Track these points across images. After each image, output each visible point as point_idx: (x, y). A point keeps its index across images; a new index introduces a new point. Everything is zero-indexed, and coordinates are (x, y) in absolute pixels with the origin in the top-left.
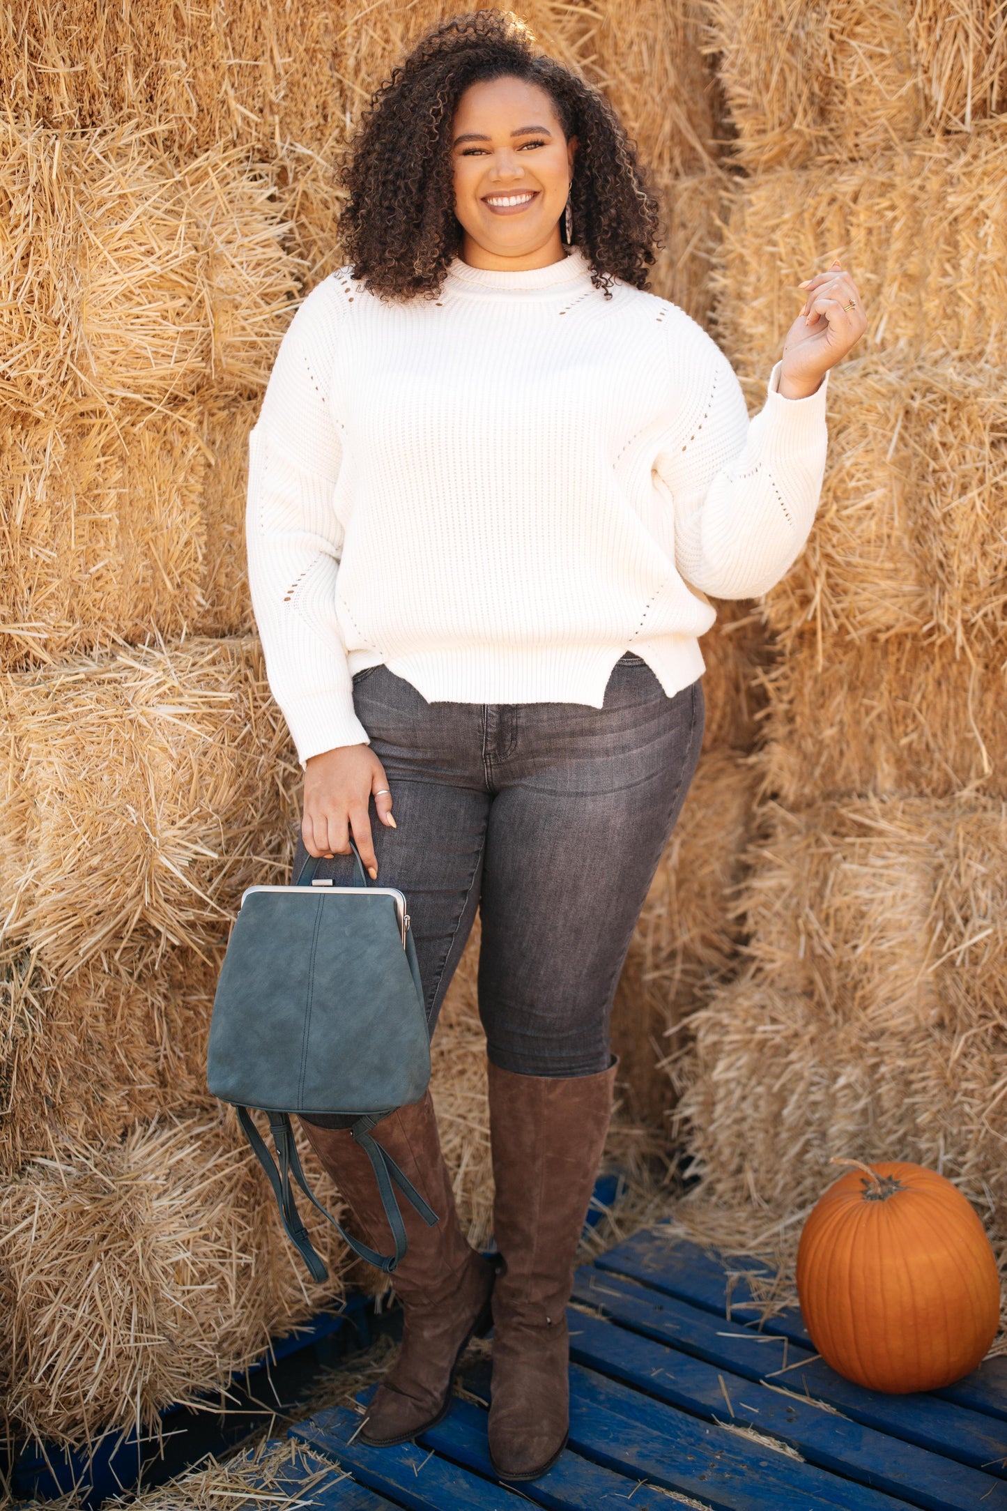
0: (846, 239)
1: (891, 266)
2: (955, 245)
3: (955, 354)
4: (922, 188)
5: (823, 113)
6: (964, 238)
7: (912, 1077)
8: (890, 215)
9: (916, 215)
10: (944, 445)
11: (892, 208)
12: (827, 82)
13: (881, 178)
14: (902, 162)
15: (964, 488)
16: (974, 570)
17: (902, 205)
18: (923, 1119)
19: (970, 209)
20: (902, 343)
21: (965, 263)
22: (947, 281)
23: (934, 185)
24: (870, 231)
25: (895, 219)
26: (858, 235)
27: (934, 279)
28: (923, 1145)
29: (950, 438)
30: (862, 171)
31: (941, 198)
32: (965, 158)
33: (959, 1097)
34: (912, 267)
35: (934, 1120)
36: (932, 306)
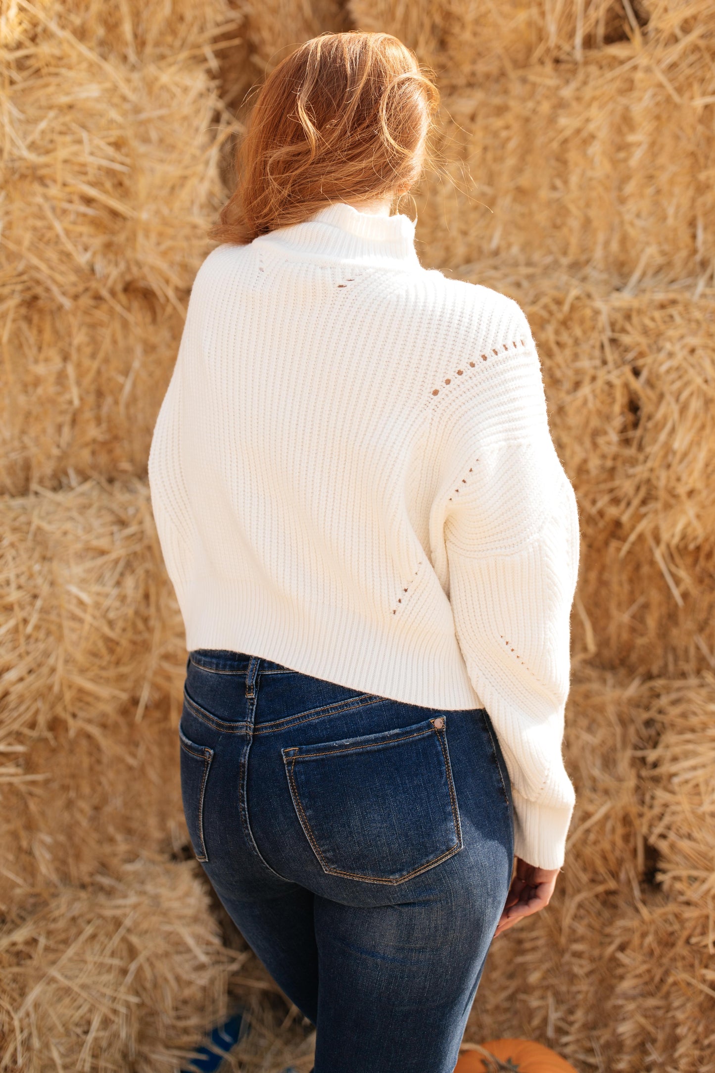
0: (464, 155)
1: (505, 182)
2: (564, 162)
3: (565, 261)
4: (534, 111)
5: (443, 45)
6: (573, 155)
7: (524, 935)
8: (504, 134)
9: (528, 136)
10: (558, 344)
11: (507, 127)
12: (448, 16)
13: (497, 101)
14: (517, 88)
15: (577, 385)
16: (585, 461)
17: (516, 126)
18: (534, 978)
19: (578, 131)
20: (515, 250)
21: (574, 179)
22: (556, 195)
23: (545, 108)
24: (485, 149)
25: (508, 139)
26: (475, 152)
27: (544, 194)
28: (534, 1003)
29: (565, 337)
30: (479, 95)
31: (552, 120)
32: (573, 85)
33: (567, 957)
34: (525, 180)
35: (544, 978)
36: (542, 217)
